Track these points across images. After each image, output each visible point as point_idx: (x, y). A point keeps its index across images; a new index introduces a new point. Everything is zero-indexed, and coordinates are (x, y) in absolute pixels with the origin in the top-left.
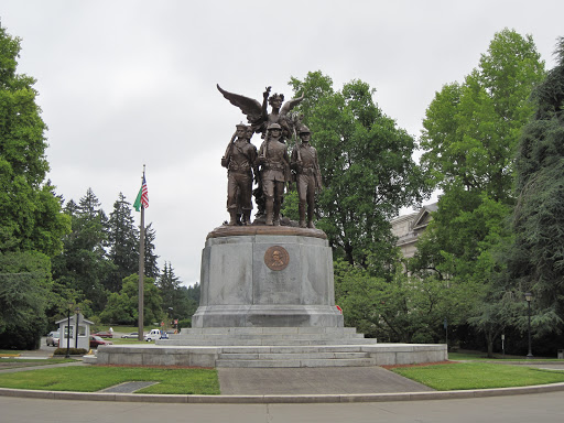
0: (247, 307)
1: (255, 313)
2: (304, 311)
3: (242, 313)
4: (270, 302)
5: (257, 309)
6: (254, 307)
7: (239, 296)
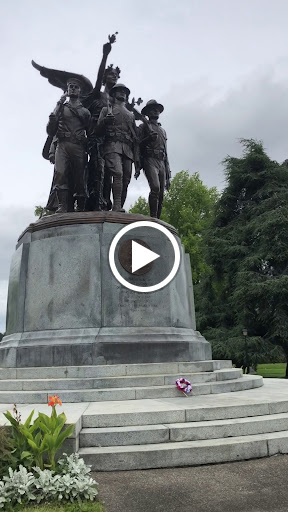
0: (93, 332)
1: (107, 340)
2: (178, 336)
3: (86, 341)
4: (129, 323)
5: (110, 335)
6: (106, 331)
7: (79, 314)
